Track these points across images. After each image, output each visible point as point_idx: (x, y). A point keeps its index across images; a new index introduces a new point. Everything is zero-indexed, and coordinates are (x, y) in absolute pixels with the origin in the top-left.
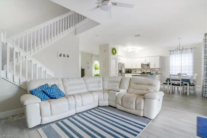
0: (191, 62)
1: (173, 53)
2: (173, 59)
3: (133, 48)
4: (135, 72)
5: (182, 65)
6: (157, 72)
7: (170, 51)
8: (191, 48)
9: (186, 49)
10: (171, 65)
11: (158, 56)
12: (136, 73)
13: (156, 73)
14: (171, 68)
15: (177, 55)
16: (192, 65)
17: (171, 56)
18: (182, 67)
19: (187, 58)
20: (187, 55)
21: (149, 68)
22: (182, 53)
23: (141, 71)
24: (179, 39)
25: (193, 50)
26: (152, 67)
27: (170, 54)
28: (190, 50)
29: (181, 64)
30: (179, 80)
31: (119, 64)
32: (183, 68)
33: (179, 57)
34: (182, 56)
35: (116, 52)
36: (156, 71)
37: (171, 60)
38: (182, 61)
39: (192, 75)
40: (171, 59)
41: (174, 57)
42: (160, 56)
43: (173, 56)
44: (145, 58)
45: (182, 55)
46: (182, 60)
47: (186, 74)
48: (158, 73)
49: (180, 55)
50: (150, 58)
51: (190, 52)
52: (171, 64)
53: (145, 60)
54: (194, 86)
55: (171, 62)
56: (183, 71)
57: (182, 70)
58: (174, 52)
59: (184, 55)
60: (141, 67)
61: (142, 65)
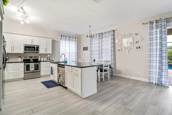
8: (75, 37)
21: (38, 52)
22: (70, 40)
26: (41, 51)
27: (61, 39)
44: (32, 38)
53: (32, 40)
60: (25, 50)
61: (25, 47)
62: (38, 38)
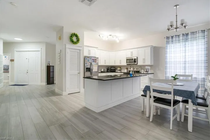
0: (202, 55)
1: (172, 42)
2: (173, 50)
3: (111, 35)
4: (120, 70)
5: (187, 60)
6: (148, 70)
7: (168, 38)
8: (202, 31)
9: (193, 32)
10: (168, 60)
11: (150, 46)
12: (121, 73)
13: (146, 73)
14: (168, 65)
15: (178, 44)
16: (203, 59)
17: (169, 46)
18: (187, 63)
19: (195, 47)
20: (195, 42)
21: (137, 64)
22: (186, 40)
23: (127, 69)
24: (176, 6)
25: (206, 33)
26: (140, 63)
27: (168, 43)
28: (201, 34)
29: (185, 58)
30: (169, 93)
31: (85, 58)
32: (187, 65)
33: (182, 46)
34: (187, 46)
35: (78, 40)
36: (146, 69)
37: (169, 53)
38: (187, 54)
39: (203, 76)
40: (168, 50)
41: (173, 48)
42: (152, 46)
43: (172, 45)
44: (131, 50)
45: (187, 43)
46: (187, 51)
47: (191, 76)
48: (149, 73)
49: (184, 43)
50: (138, 49)
51: (201, 37)
52: (169, 58)
53: (132, 52)
54: (207, 106)
55: (168, 55)
56: (187, 71)
57: (187, 68)
58: (174, 39)
59: (190, 42)
60: (127, 63)
61: (127, 60)
62: (136, 49)
